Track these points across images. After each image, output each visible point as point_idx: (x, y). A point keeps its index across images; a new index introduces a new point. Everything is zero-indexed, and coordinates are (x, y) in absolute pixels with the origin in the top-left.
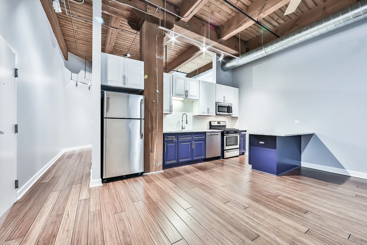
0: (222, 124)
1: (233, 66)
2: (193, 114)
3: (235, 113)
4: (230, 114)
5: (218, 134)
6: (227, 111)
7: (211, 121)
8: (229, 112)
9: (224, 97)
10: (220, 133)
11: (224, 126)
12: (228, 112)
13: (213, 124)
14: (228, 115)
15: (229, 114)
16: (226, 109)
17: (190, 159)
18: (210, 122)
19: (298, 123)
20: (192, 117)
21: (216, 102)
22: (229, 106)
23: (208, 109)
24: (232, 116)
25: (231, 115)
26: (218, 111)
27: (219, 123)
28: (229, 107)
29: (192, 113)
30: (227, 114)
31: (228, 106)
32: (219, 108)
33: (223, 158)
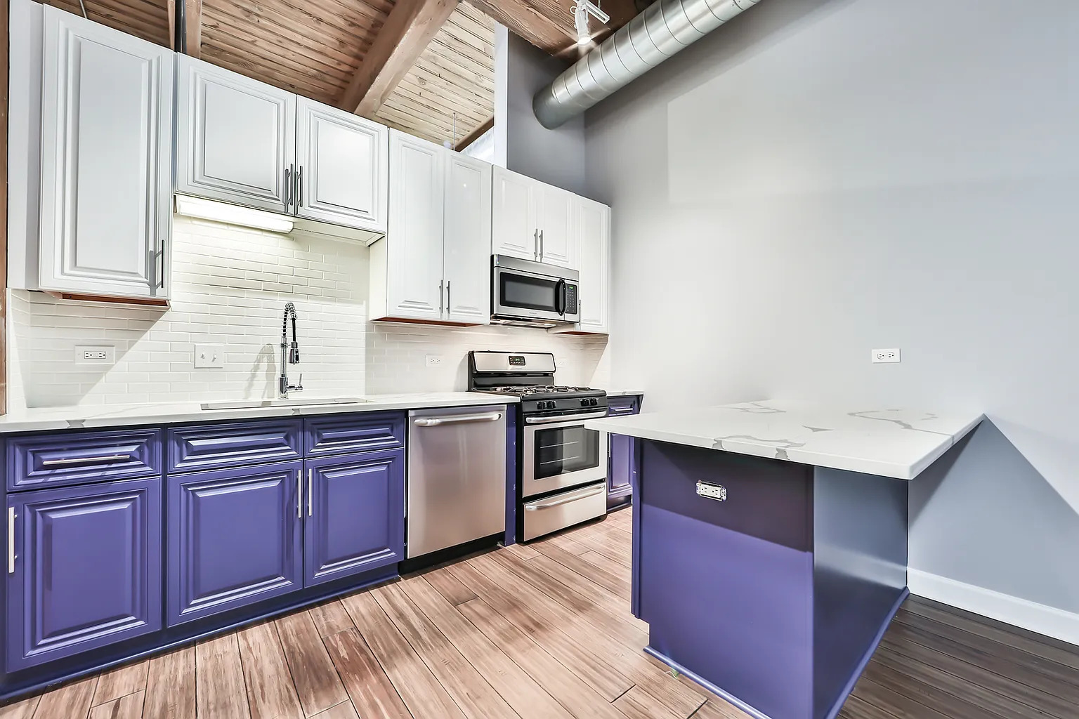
0: (532, 365)
1: (583, 96)
2: (367, 316)
3: (591, 315)
4: (568, 317)
5: (488, 420)
6: (550, 302)
7: (473, 352)
8: (561, 309)
9: (539, 237)
10: (504, 414)
11: (547, 375)
12: (557, 310)
13: (482, 365)
14: (559, 324)
15: (562, 318)
16: (548, 297)
17: (281, 584)
18: (471, 356)
19: (892, 359)
20: (363, 326)
21: (492, 257)
22: (561, 281)
23: (445, 289)
24: (577, 328)
25: (572, 323)
26: (504, 302)
27: (517, 360)
28: (561, 286)
29: (362, 308)
30: (555, 315)
31: (557, 280)
32: (509, 285)
33: (520, 540)
